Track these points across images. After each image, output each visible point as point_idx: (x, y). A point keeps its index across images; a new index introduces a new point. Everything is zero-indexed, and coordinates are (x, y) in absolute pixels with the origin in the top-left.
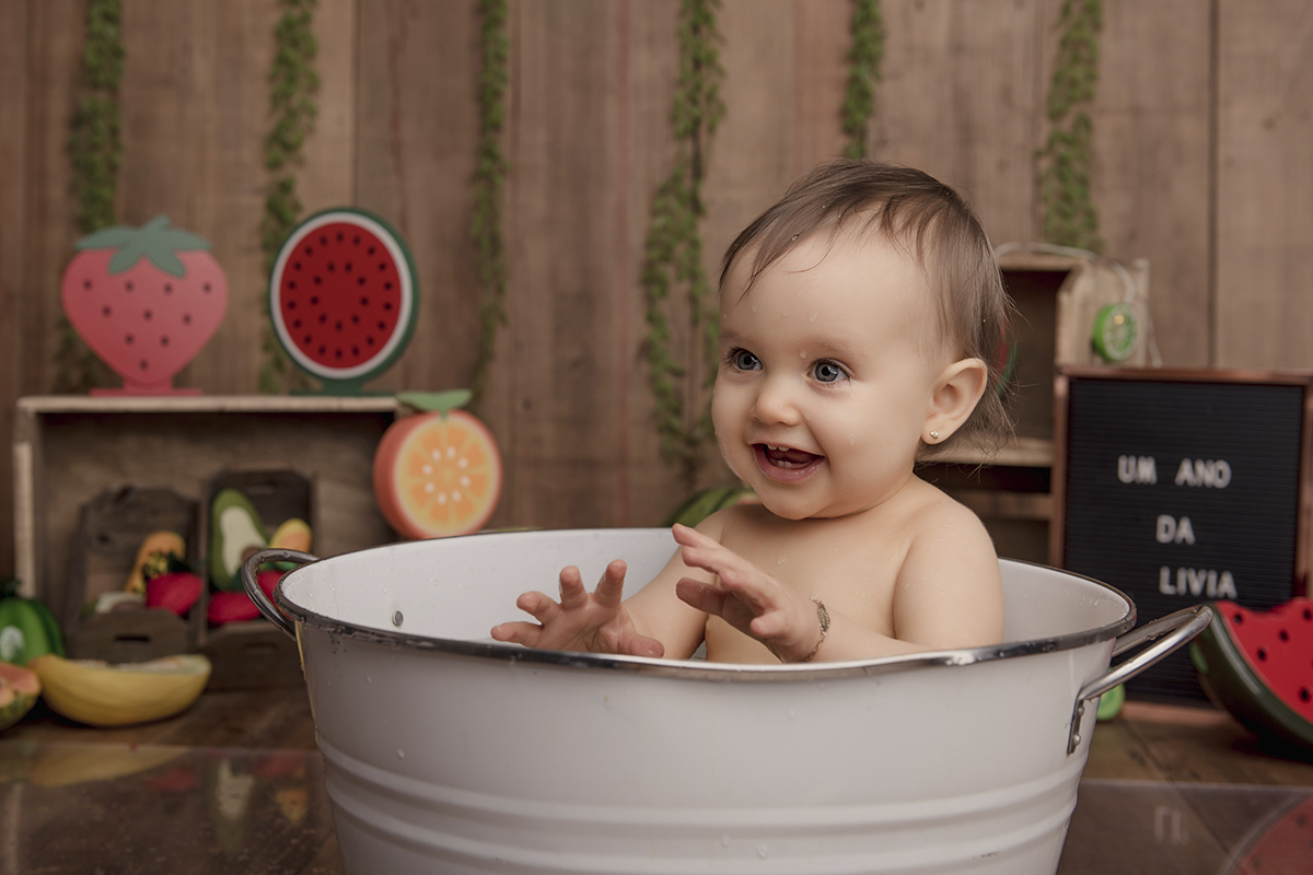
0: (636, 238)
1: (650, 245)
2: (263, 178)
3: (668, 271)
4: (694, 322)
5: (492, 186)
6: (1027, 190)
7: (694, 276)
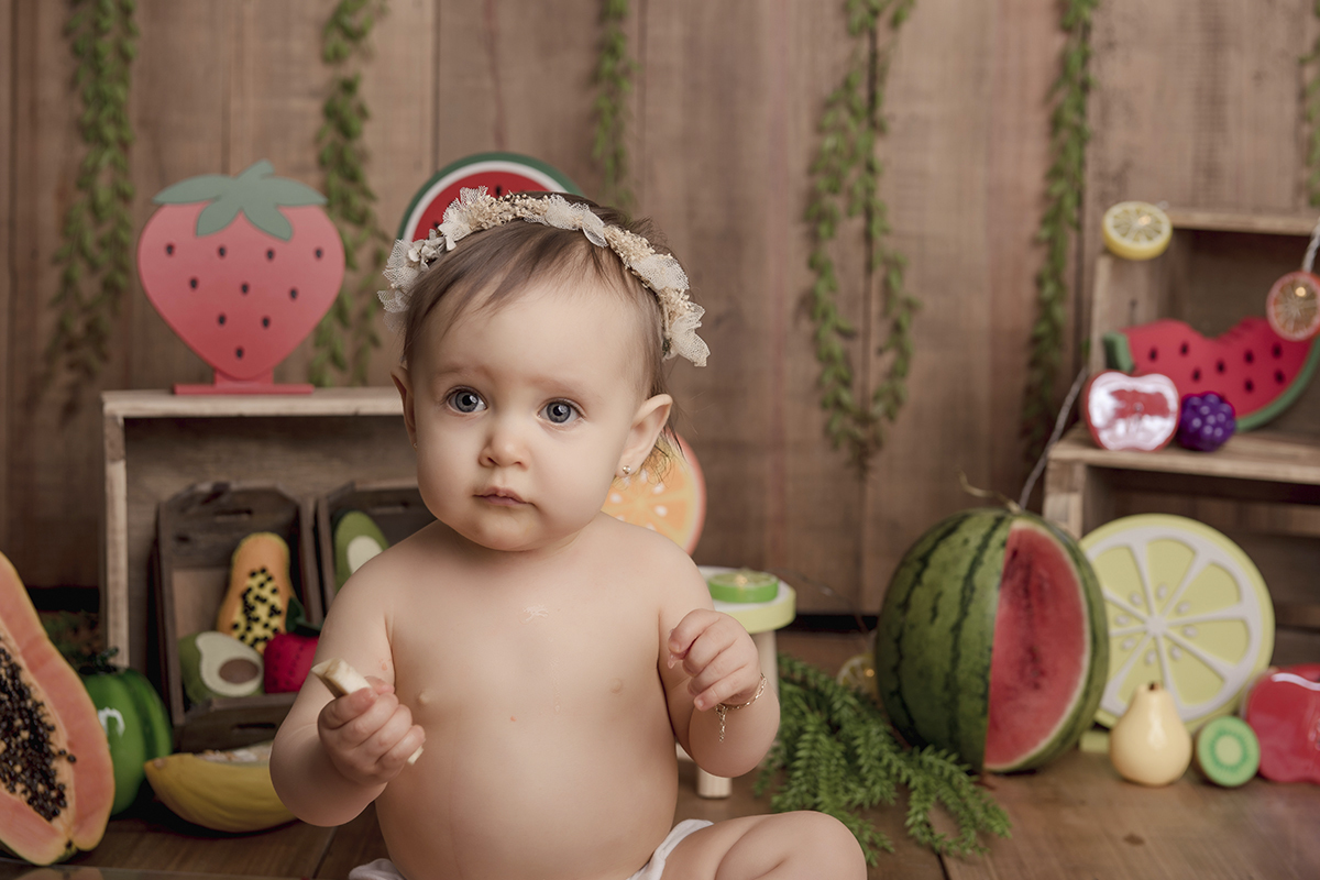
0: (797, 162)
1: (812, 171)
2: (320, 75)
3: (837, 203)
4: (869, 268)
5: (614, 92)
6: (1290, 109)
7: (869, 213)
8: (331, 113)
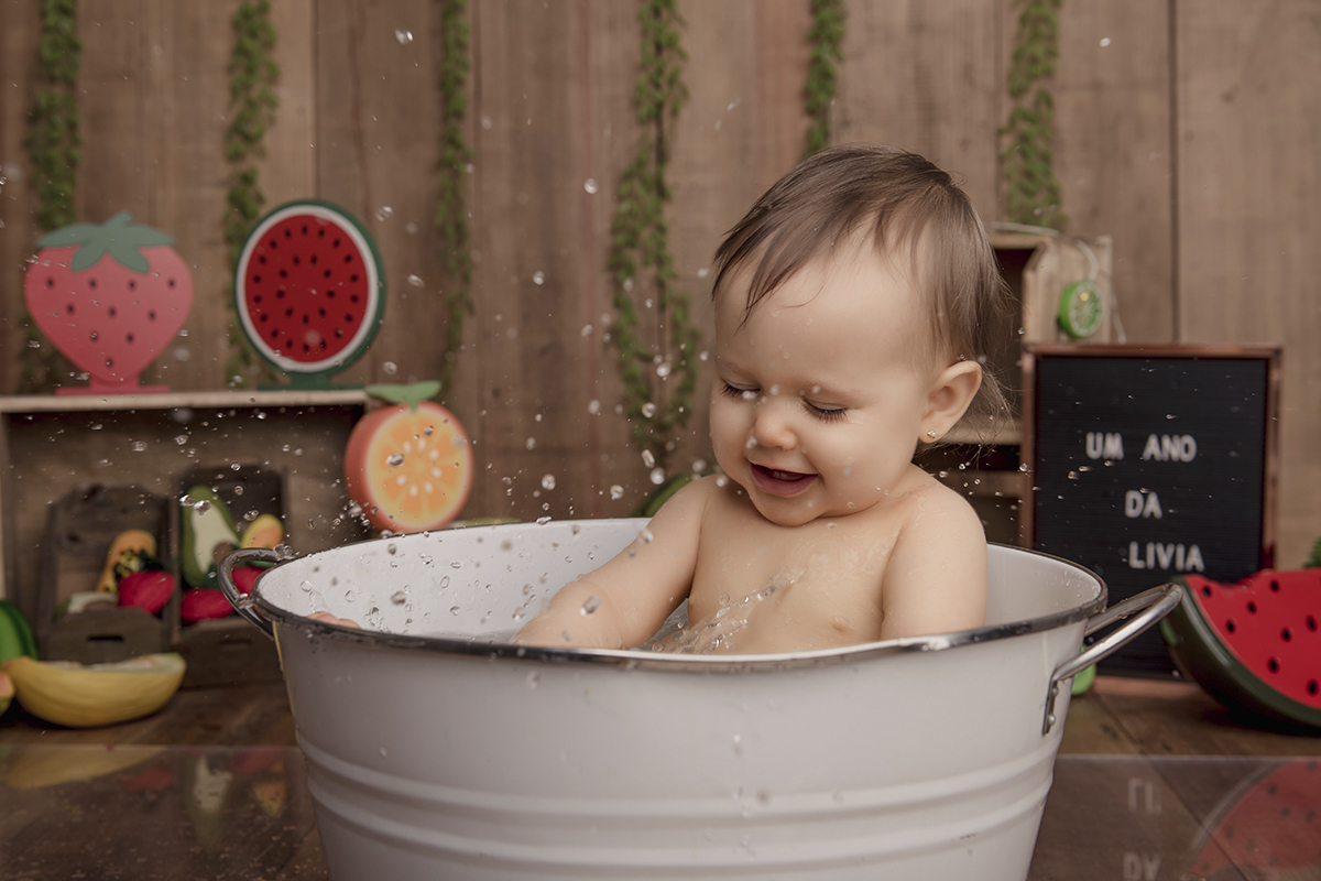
0: (602, 225)
1: (615, 231)
2: (224, 170)
3: (634, 256)
4: (662, 307)
5: (456, 175)
7: (660, 261)
8: (235, 200)
